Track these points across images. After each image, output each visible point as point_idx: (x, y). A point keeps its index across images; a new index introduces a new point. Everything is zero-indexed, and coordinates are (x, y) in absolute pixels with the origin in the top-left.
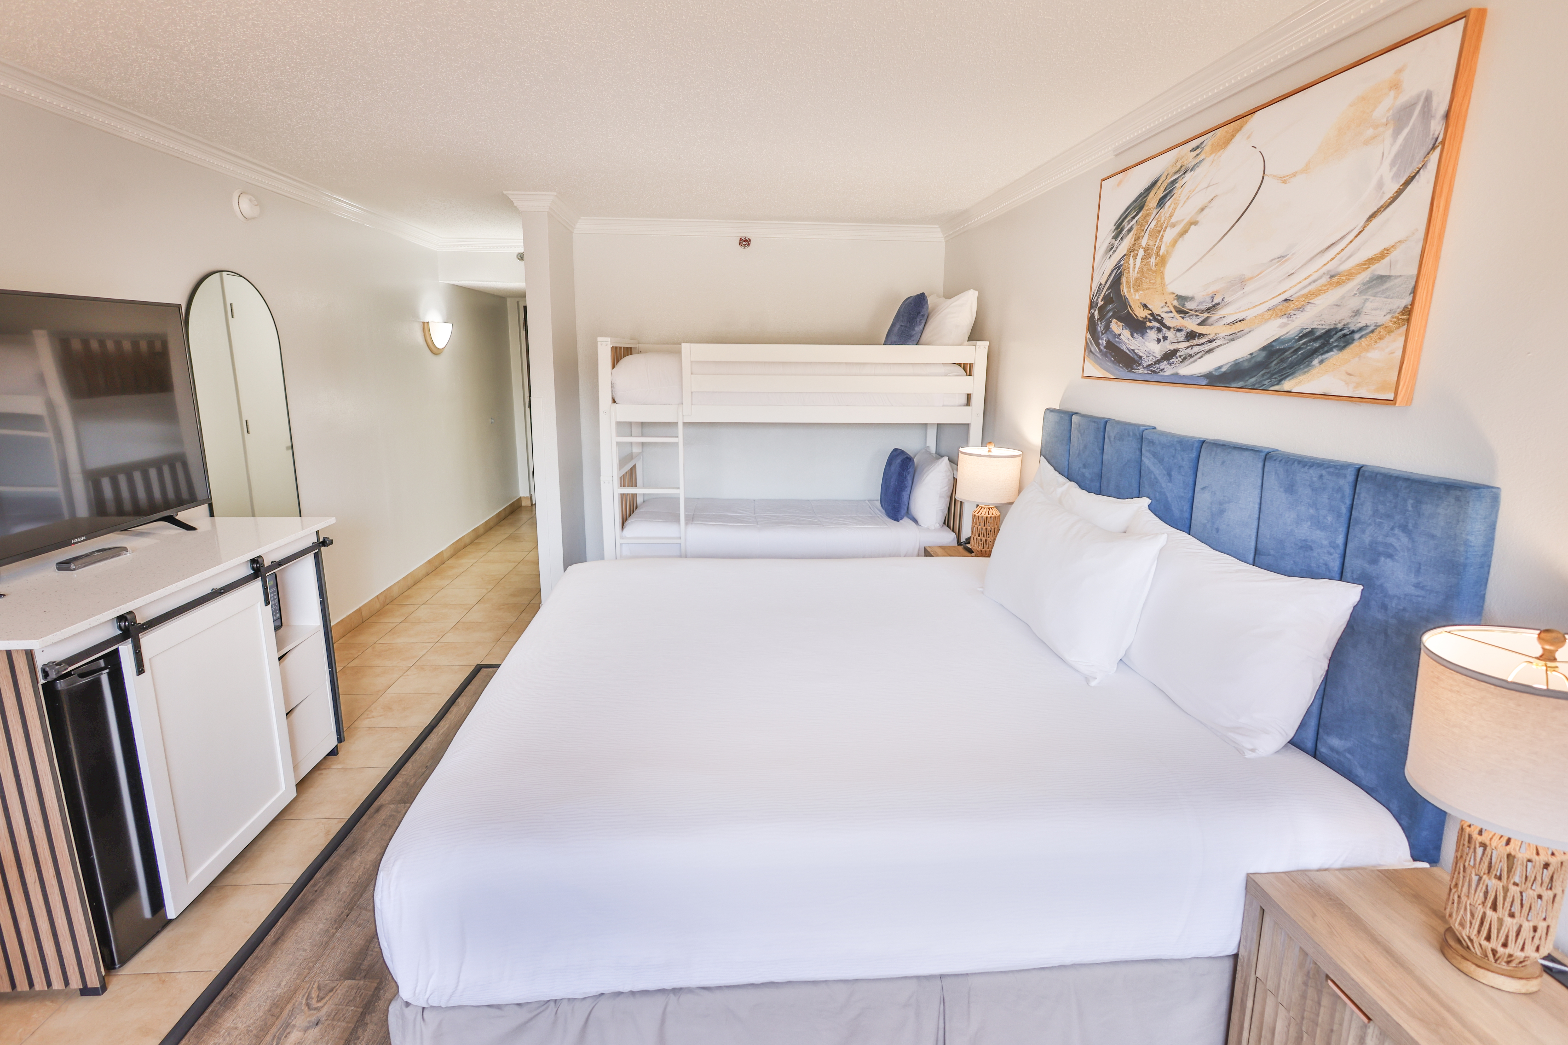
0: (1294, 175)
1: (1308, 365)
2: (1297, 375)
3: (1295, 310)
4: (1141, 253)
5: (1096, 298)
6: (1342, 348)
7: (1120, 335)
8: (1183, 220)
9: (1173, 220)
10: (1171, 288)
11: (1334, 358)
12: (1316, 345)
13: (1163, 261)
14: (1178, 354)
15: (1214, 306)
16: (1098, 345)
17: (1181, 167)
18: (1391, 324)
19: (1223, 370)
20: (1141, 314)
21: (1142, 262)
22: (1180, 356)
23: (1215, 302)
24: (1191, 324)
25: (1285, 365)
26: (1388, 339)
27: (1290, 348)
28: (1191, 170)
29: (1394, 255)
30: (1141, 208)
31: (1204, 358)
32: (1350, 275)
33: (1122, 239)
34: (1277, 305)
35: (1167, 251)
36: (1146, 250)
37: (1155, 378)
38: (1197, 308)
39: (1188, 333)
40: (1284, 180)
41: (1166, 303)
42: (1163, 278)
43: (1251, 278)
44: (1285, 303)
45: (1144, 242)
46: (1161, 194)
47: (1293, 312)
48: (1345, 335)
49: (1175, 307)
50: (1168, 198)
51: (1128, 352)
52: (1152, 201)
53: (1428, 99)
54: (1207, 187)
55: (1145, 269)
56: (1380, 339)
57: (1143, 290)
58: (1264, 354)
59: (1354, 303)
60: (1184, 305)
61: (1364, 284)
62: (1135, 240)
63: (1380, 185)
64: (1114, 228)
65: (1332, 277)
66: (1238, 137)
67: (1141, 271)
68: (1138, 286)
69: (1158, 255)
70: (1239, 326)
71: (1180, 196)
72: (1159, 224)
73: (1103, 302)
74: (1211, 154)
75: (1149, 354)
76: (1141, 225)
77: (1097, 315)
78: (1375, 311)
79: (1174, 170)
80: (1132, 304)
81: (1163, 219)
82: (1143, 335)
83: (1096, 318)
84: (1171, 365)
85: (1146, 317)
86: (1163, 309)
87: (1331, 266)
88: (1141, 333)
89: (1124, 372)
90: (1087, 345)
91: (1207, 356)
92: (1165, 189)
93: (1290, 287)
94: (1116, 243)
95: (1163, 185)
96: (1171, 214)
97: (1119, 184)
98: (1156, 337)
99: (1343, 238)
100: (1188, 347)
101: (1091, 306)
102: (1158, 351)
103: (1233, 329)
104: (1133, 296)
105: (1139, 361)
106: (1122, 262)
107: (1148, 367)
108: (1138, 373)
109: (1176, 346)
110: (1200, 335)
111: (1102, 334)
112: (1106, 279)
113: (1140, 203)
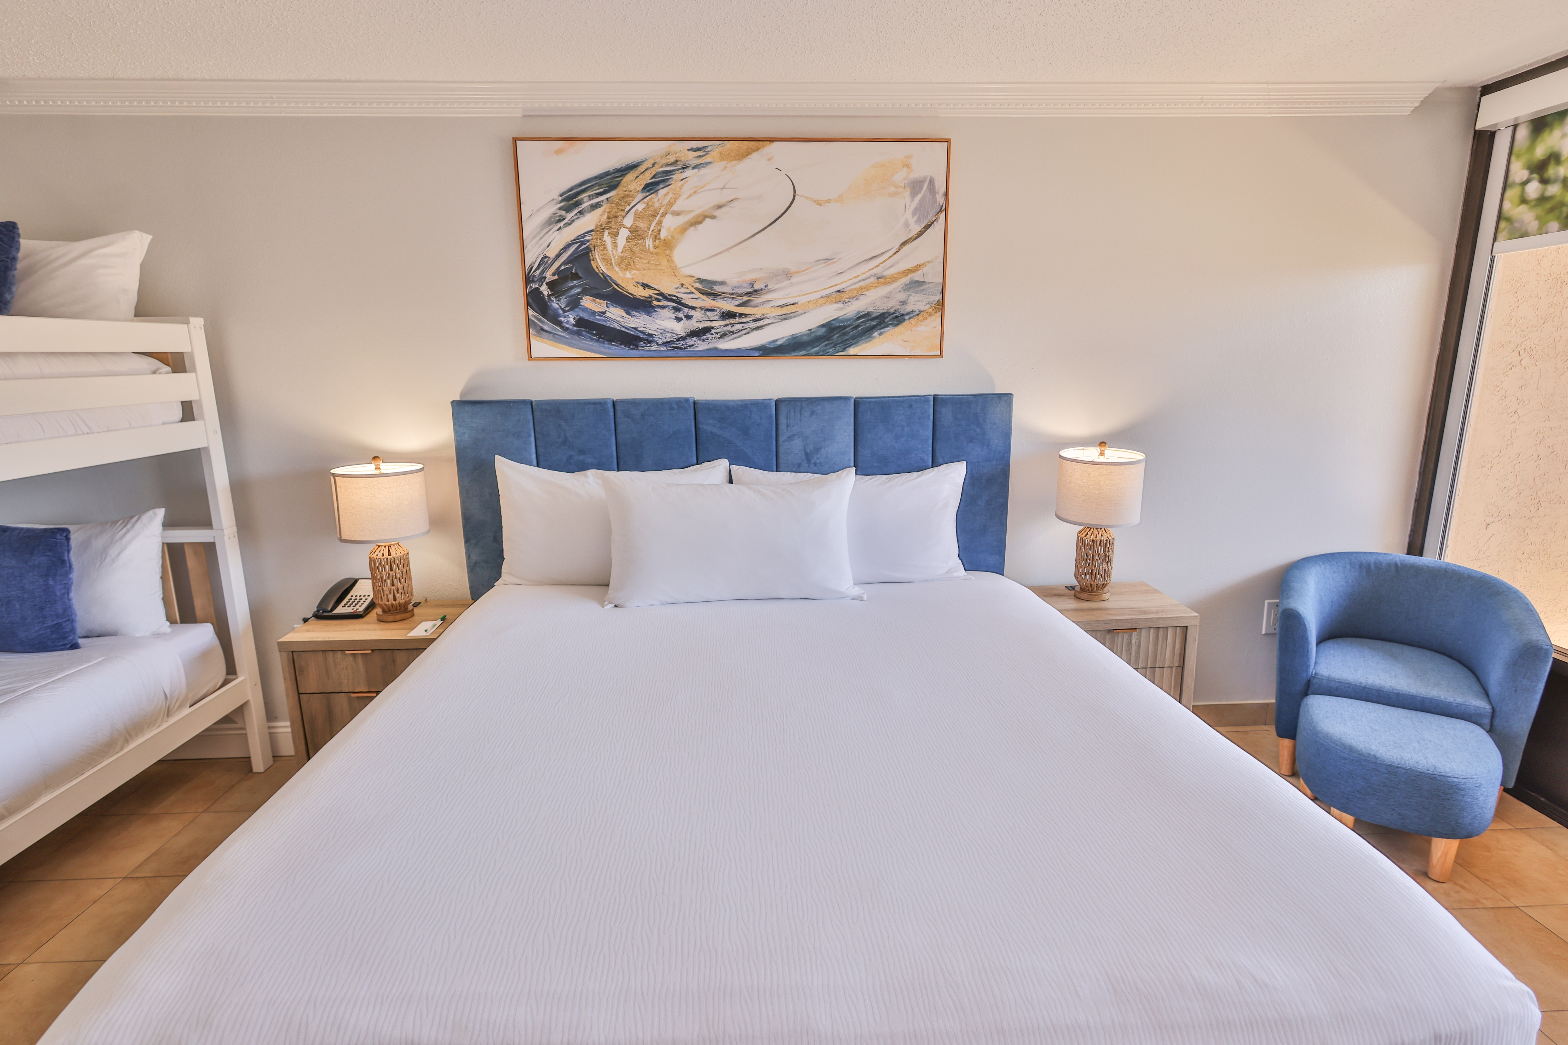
0: (829, 201)
1: (869, 337)
2: (860, 343)
3: (849, 298)
4: (624, 233)
5: (538, 272)
6: (897, 325)
7: (604, 313)
8: (691, 211)
9: (675, 208)
10: (686, 271)
11: (891, 331)
12: (874, 323)
13: (668, 245)
14: (713, 331)
15: (755, 291)
16: (559, 324)
17: (677, 161)
18: (930, 310)
19: (779, 343)
20: (642, 293)
21: (627, 242)
22: (717, 333)
23: (755, 287)
24: (728, 305)
25: (847, 337)
26: (930, 319)
27: (849, 326)
28: (694, 168)
29: (924, 270)
30: (613, 187)
31: (751, 334)
32: (894, 279)
33: (580, 212)
34: (831, 294)
35: (673, 237)
36: (633, 230)
37: (681, 353)
38: (732, 292)
39: (723, 313)
40: (819, 203)
41: (682, 285)
42: (670, 260)
43: (798, 272)
44: (838, 293)
45: (628, 221)
46: (647, 179)
47: (848, 300)
48: (897, 317)
49: (697, 289)
50: (662, 186)
51: (624, 329)
52: (633, 183)
53: (932, 182)
54: (722, 189)
55: (635, 249)
56: (924, 319)
57: (638, 270)
58: (823, 330)
59: (902, 296)
60: (711, 288)
61: (906, 285)
62: (608, 218)
63: (907, 225)
64: (560, 198)
65: (878, 278)
66: (755, 155)
67: (628, 250)
68: (626, 262)
69: (656, 238)
70: (790, 309)
71: (681, 188)
72: (651, 208)
73: (556, 277)
74: (721, 160)
75: (664, 332)
76: (617, 204)
77: (545, 290)
78: (917, 302)
79: (665, 161)
80: (619, 282)
81: (657, 205)
82: (649, 313)
83: (546, 293)
84: (704, 341)
85: (651, 297)
86: (678, 290)
87: (877, 271)
88: (643, 311)
89: (622, 350)
90: (529, 323)
91: (756, 333)
92: (654, 177)
93: (842, 282)
94: (569, 216)
95: (649, 171)
96: (669, 202)
97: (558, 152)
98: (673, 316)
99: (883, 253)
100: (727, 325)
101: (528, 280)
102: (680, 329)
103: (784, 311)
104: (621, 275)
105: (649, 339)
106: (588, 238)
107: (666, 343)
108: (650, 350)
109: (708, 324)
110: (741, 315)
111: (564, 311)
112: (556, 252)
113: (611, 180)
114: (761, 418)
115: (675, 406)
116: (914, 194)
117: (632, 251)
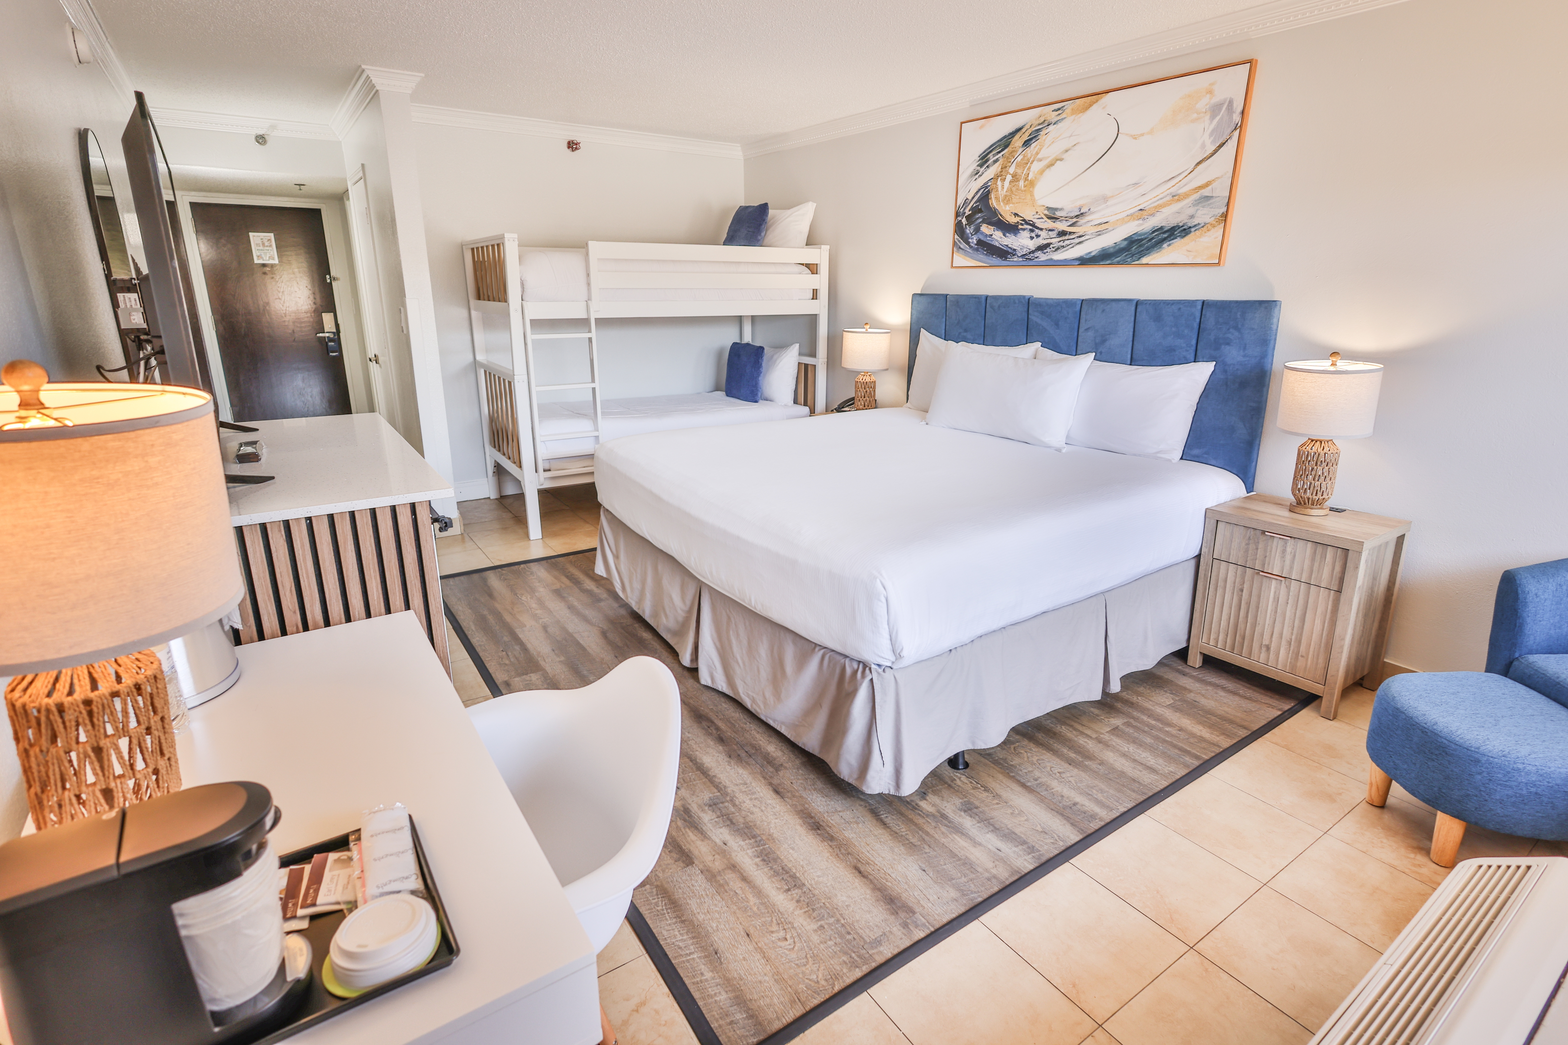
0: (1142, 135)
1: (1160, 248)
2: (1151, 254)
3: (1148, 216)
4: (1009, 178)
5: (962, 209)
6: (1183, 237)
7: (992, 235)
8: (1049, 157)
9: (1039, 156)
10: (1040, 202)
11: (1178, 242)
12: (1165, 235)
13: (1032, 184)
14: (1051, 246)
15: (1082, 214)
16: (968, 243)
17: (1045, 121)
18: (1214, 222)
19: (1093, 254)
20: (1013, 220)
21: (1010, 184)
22: (1053, 248)
23: (1082, 212)
24: (1062, 226)
25: (1142, 249)
26: (1213, 231)
27: (1146, 238)
28: (1054, 124)
29: (1214, 185)
30: (1006, 146)
31: (1075, 248)
32: (1186, 195)
33: (988, 167)
34: (1134, 213)
35: (1035, 178)
36: (1014, 176)
37: (1031, 263)
38: (1066, 215)
39: (1059, 232)
40: (1135, 137)
41: (1037, 212)
42: (1032, 195)
43: (1112, 196)
44: (1140, 212)
45: (1012, 170)
46: (1026, 137)
47: (1147, 217)
48: (1185, 229)
49: (1046, 215)
50: (1034, 141)
51: (1001, 246)
52: (1018, 142)
53: (1231, 102)
54: (1070, 137)
55: (1014, 189)
56: (1208, 230)
57: (1013, 204)
58: (1126, 243)
59: (1191, 211)
60: (1054, 214)
61: (1196, 201)
62: (1002, 168)
63: (1203, 146)
64: (979, 158)
65: (1173, 196)
66: (1095, 106)
67: (1010, 190)
68: (1007, 200)
69: (1026, 179)
70: (1104, 227)
71: (1044, 140)
72: (1026, 158)
73: (971, 212)
74: (1072, 115)
75: (1022, 247)
76: (1008, 158)
77: (964, 221)
78: (1204, 215)
79: (1038, 122)
80: (1002, 213)
81: (1029, 155)
82: (1015, 234)
83: (964, 223)
84: (1045, 253)
85: (1018, 222)
86: (1035, 217)
87: (1173, 190)
88: (1013, 233)
89: (998, 261)
90: (955, 244)
91: (1078, 246)
92: (1030, 135)
93: (1144, 202)
94: (982, 170)
95: (1028, 131)
96: (1037, 152)
97: (981, 127)
98: (1029, 236)
99: (1180, 174)
100: (1060, 241)
101: (957, 215)
102: (1032, 245)
103: (1099, 228)
104: (1004, 208)
105: (1013, 253)
106: (989, 184)
107: (1023, 256)
108: (1013, 261)
109: (1049, 241)
110: (1070, 233)
111: (972, 235)
112: (972, 195)
113: (1005, 143)
114: (1068, 313)
115: (1017, 301)
116: (1213, 117)
117: (1011, 190)
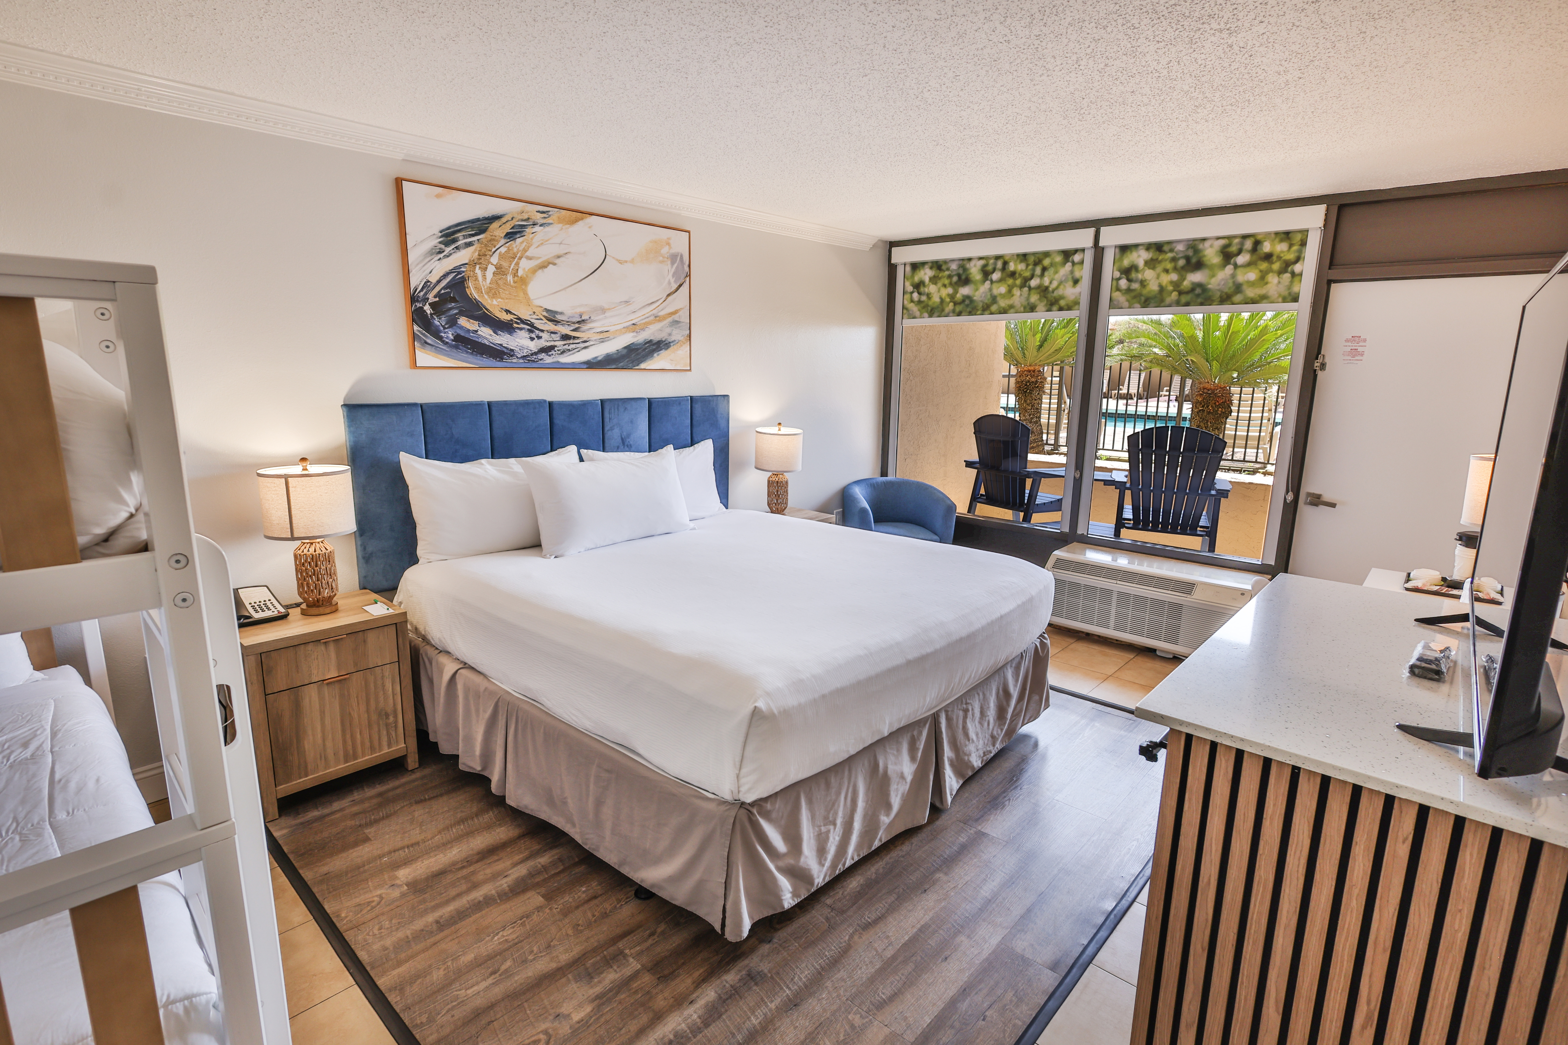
0: (626, 262)
1: (652, 357)
2: (647, 361)
3: (640, 330)
4: (491, 269)
5: (422, 293)
6: (666, 349)
7: (477, 331)
8: (540, 258)
9: (528, 254)
10: (538, 302)
11: (663, 353)
12: (654, 347)
13: (523, 282)
14: (556, 349)
15: (583, 320)
16: (440, 338)
17: (529, 219)
18: (684, 340)
19: (599, 359)
20: (504, 317)
21: (494, 276)
22: (558, 350)
23: (583, 318)
24: (566, 330)
25: (639, 357)
26: (684, 346)
27: (641, 348)
28: (541, 225)
29: (680, 313)
30: (482, 231)
31: (581, 352)
32: (663, 318)
33: (457, 248)
34: (629, 326)
35: (527, 276)
36: (498, 267)
37: (534, 365)
38: (568, 320)
39: (562, 335)
40: (621, 262)
41: (534, 312)
42: (526, 293)
43: (609, 309)
44: (634, 326)
45: (495, 260)
46: (507, 228)
48: (666, 344)
49: (544, 317)
50: (518, 236)
51: (492, 345)
52: (497, 231)
53: (682, 256)
54: (560, 244)
55: (500, 282)
56: (681, 346)
57: (502, 299)
58: (626, 351)
59: (668, 330)
60: (554, 317)
61: (671, 323)
62: (479, 255)
63: (669, 283)
64: (440, 234)
65: (655, 317)
66: (580, 223)
67: (495, 283)
68: (493, 292)
69: (515, 275)
70: (606, 335)
71: (532, 239)
72: (511, 252)
73: (437, 299)
74: (559, 223)
75: (522, 348)
76: (486, 245)
77: (427, 309)
78: (678, 335)
79: (521, 217)
80: (488, 307)
81: (515, 250)
82: (510, 333)
83: (429, 312)
84: (550, 356)
85: (512, 320)
86: (532, 317)
87: (654, 312)
88: (507, 331)
89: (491, 362)
90: (414, 337)
91: (584, 351)
92: (512, 228)
93: (635, 318)
94: (448, 250)
95: (509, 223)
96: (524, 249)
97: (438, 196)
98: (528, 336)
99: (658, 301)
100: (565, 345)
101: (413, 299)
102: (534, 346)
103: (602, 336)
104: (489, 301)
105: (511, 353)
106: (463, 269)
107: (524, 357)
108: (512, 362)
109: (552, 343)
110: (574, 338)
111: (445, 328)
112: (437, 278)
113: (480, 225)
114: (592, 414)
116: (673, 263)
117: (497, 283)
